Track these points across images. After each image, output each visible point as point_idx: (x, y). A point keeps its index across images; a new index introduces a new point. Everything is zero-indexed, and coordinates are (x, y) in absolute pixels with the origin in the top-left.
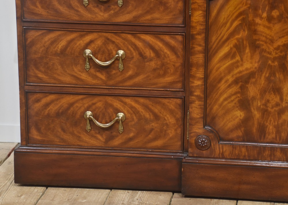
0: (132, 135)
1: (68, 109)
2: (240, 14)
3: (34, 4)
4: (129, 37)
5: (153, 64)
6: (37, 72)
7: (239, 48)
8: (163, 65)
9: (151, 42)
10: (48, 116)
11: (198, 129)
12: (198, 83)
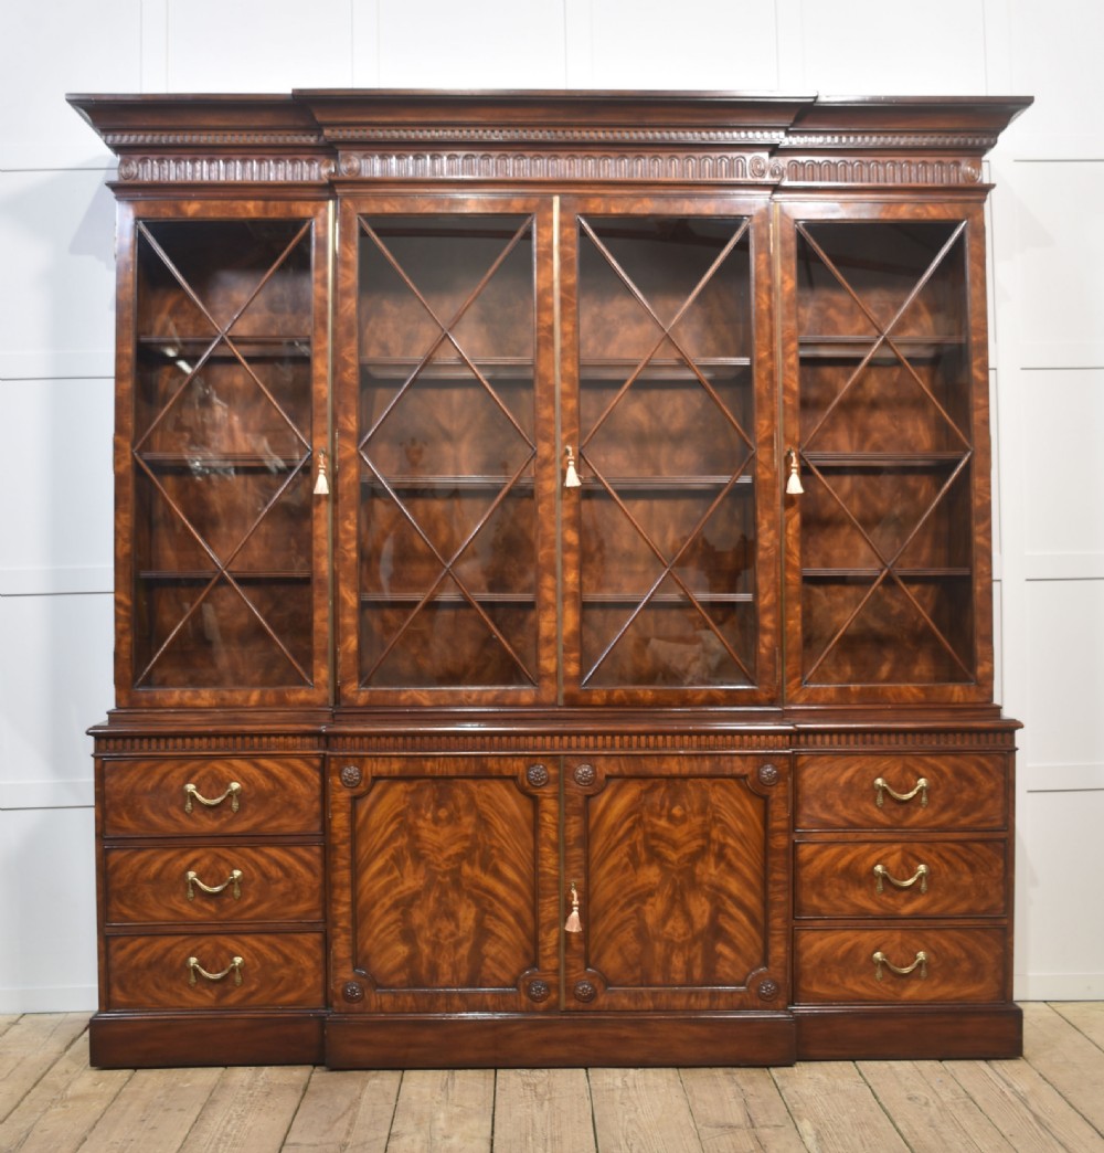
0: (253, 987)
1: (164, 956)
2: (397, 815)
3: (120, 815)
4: (248, 851)
5: (281, 887)
6: (121, 907)
7: (397, 860)
8: (295, 887)
9: (277, 857)
10: (137, 968)
11: (346, 974)
12: (343, 909)
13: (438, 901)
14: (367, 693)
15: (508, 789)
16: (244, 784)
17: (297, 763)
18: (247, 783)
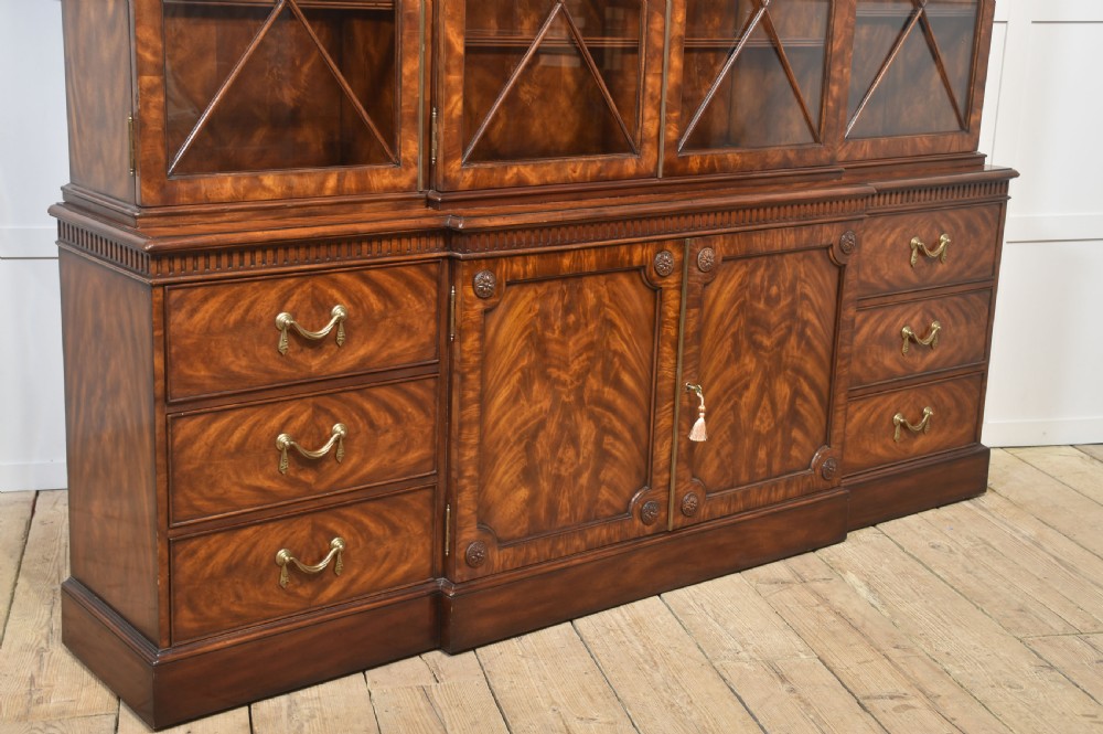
0: (355, 572)
1: (248, 553)
3: (191, 366)
4: (354, 396)
5: (389, 438)
6: (191, 494)
8: (405, 435)
9: (387, 399)
10: (212, 577)
11: (469, 534)
12: (470, 454)
13: (561, 426)
14: (471, 172)
15: (633, 282)
16: (350, 306)
17: (411, 272)
18: (354, 303)
